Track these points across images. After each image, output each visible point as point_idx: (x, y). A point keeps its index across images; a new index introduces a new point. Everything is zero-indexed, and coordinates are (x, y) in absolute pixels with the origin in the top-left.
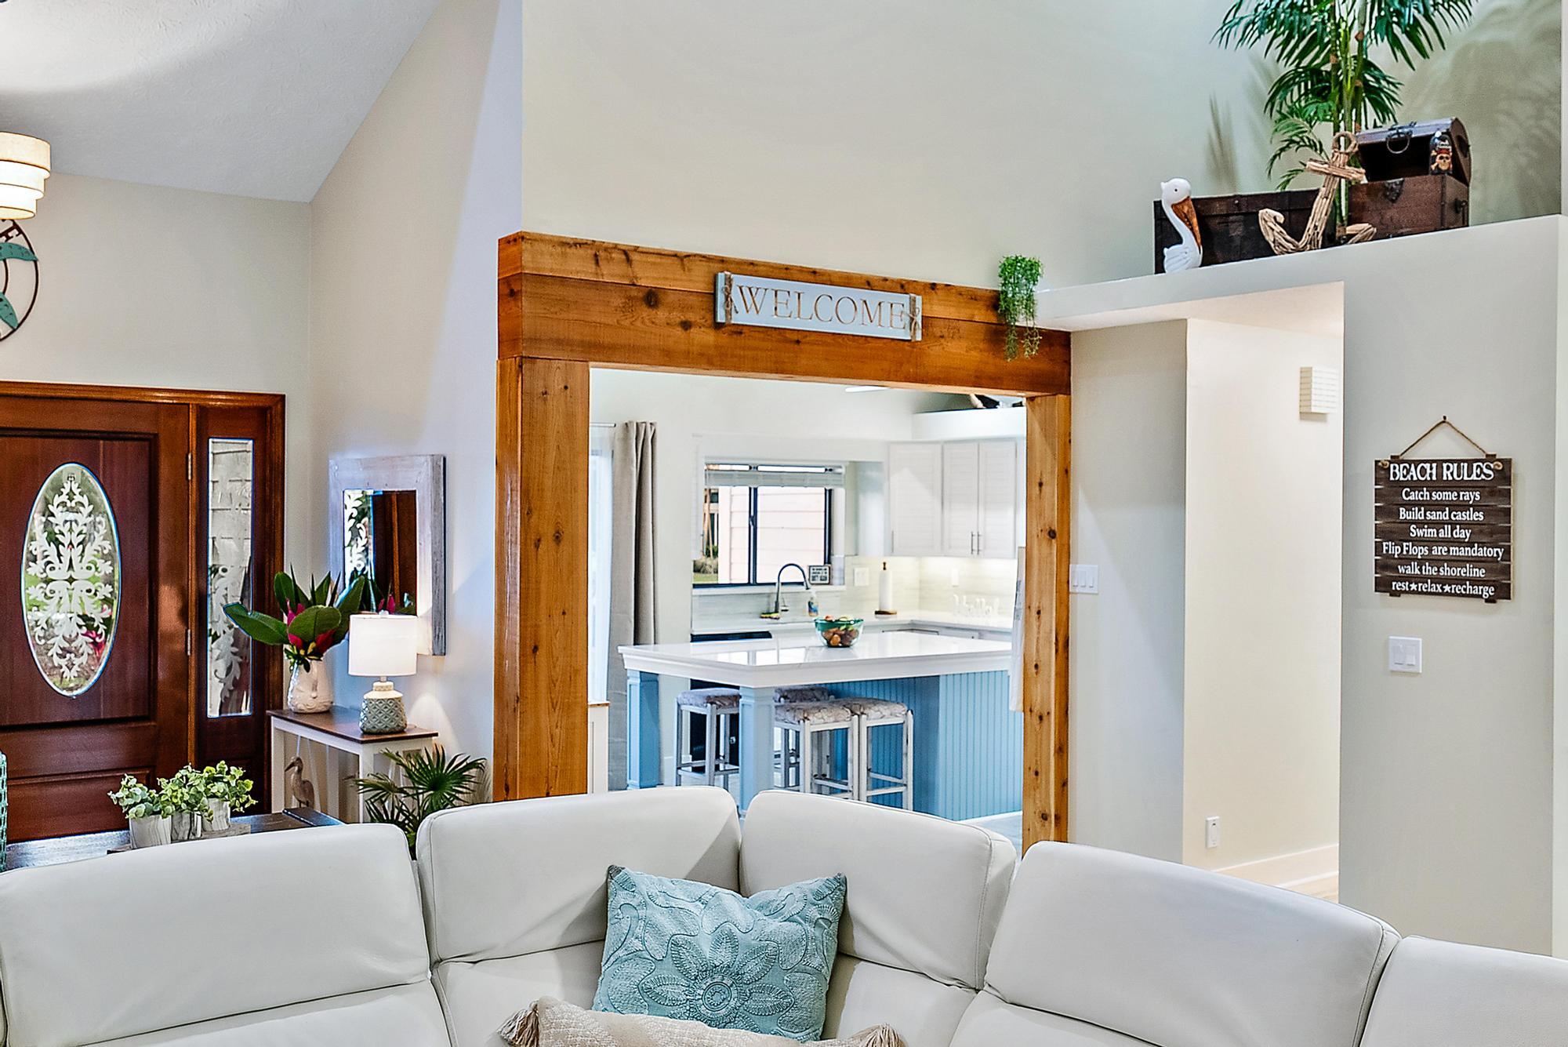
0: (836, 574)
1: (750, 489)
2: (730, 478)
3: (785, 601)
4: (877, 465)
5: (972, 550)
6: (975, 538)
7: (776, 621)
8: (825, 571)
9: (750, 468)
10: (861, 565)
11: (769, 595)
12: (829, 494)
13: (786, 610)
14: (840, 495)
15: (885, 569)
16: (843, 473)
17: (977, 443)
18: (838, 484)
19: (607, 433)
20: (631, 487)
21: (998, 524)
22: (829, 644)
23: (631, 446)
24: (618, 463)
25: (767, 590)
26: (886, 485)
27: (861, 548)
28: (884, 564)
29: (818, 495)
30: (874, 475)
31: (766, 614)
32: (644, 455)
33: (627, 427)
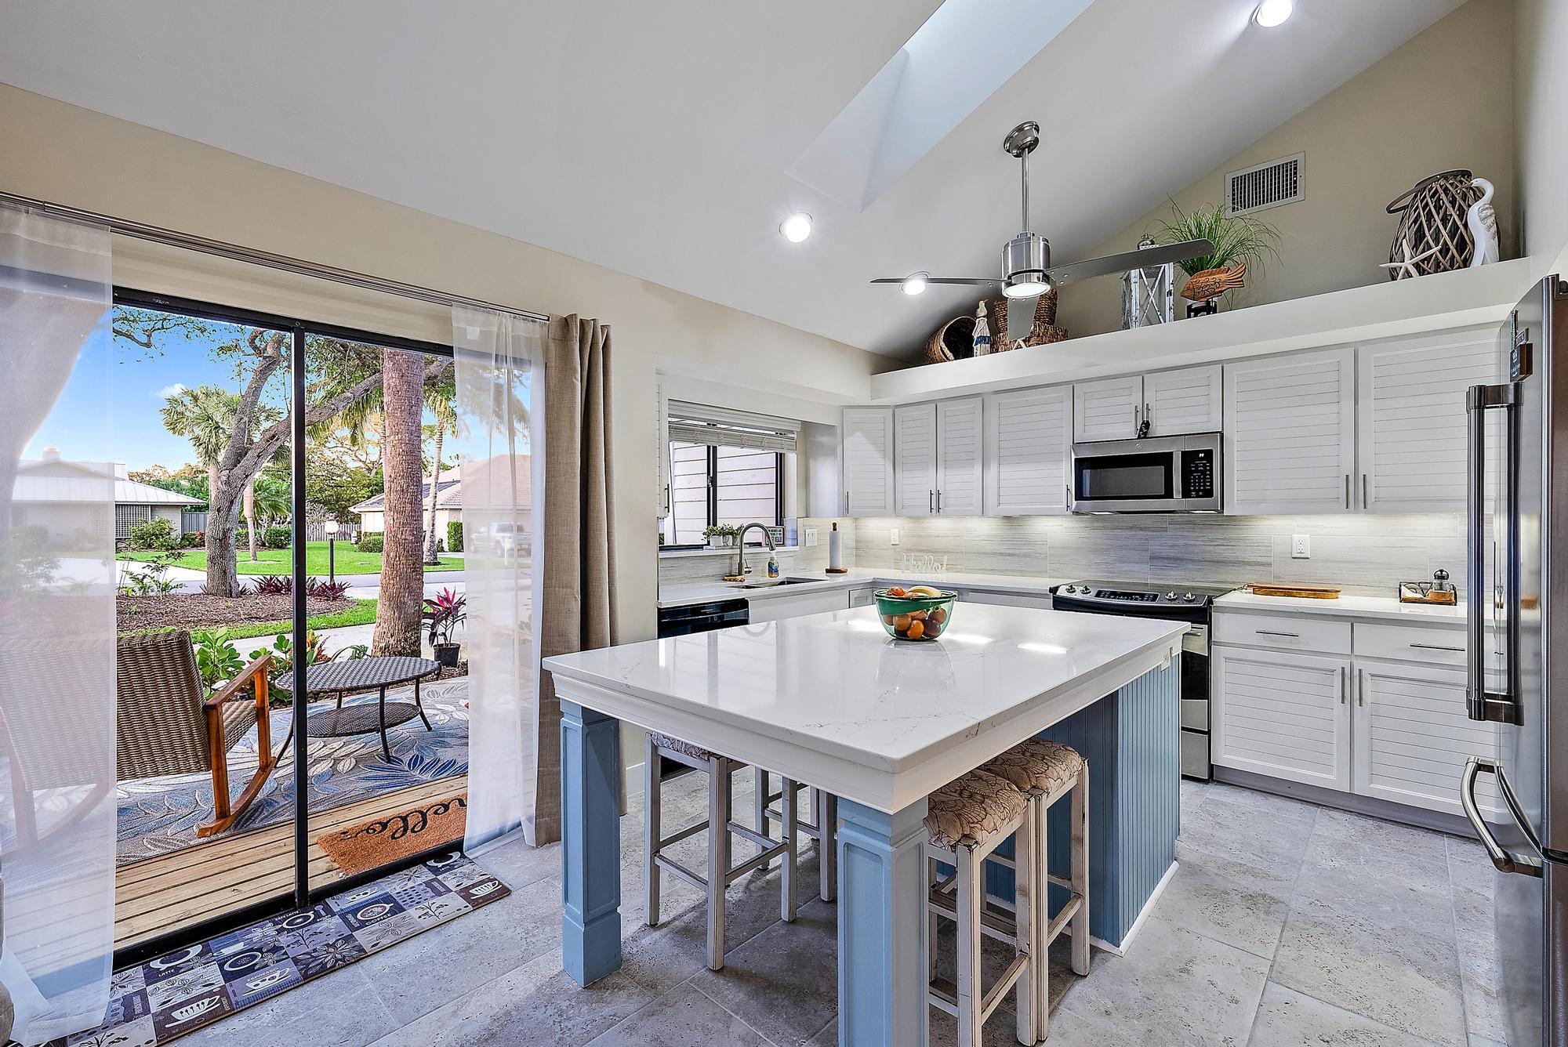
0: (788, 535)
1: (709, 447)
2: (688, 433)
3: (747, 562)
4: (830, 429)
5: (930, 509)
6: (934, 497)
7: (740, 584)
8: (777, 532)
9: (709, 424)
10: (811, 527)
11: (731, 557)
12: (780, 459)
13: (750, 572)
14: (792, 460)
15: (835, 529)
16: (795, 436)
17: (937, 402)
18: (791, 447)
19: (536, 331)
20: (573, 408)
21: (960, 482)
22: (902, 635)
23: (573, 350)
24: (553, 371)
25: (729, 552)
26: (839, 448)
27: (812, 510)
28: (834, 525)
29: (770, 460)
30: (824, 439)
31: (729, 577)
32: (593, 366)
33: (566, 323)
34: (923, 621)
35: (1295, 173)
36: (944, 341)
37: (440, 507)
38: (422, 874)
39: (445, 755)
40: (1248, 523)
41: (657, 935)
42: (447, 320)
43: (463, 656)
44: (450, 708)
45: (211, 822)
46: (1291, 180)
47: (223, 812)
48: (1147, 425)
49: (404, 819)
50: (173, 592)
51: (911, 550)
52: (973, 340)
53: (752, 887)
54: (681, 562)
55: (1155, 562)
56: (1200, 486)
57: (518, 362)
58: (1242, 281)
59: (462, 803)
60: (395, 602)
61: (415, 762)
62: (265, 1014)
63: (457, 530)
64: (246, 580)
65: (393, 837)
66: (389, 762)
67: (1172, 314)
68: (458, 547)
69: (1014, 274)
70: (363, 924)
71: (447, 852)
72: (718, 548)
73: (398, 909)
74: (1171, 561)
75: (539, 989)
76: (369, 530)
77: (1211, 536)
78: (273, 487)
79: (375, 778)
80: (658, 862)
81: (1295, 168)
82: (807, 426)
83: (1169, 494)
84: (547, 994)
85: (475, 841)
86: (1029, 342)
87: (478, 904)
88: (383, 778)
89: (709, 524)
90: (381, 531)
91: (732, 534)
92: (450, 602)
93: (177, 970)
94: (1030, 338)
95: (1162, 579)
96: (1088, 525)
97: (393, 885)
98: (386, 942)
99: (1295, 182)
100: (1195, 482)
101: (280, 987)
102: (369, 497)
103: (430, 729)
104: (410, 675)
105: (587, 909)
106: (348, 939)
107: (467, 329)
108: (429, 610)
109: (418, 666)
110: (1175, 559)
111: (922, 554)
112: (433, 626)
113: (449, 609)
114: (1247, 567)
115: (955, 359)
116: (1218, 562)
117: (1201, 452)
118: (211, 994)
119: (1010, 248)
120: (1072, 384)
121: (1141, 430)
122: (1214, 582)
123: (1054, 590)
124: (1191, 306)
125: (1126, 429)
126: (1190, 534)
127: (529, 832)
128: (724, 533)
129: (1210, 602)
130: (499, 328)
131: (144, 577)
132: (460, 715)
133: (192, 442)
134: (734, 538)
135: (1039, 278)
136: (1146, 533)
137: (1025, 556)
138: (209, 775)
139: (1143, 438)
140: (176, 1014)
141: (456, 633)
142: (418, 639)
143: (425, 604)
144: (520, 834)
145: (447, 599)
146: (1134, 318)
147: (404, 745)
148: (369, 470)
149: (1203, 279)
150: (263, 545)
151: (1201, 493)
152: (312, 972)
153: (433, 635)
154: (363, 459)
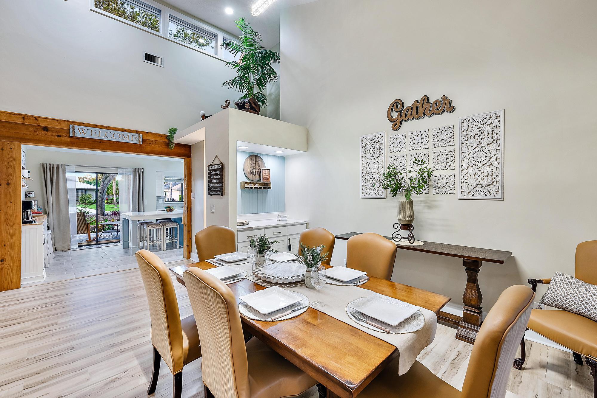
19: (131, 170)
33: (136, 169)
47: (90, 239)
50: (89, 214)
57: (128, 174)
107: (120, 171)
130: (126, 170)
131: (82, 210)
138: (88, 234)
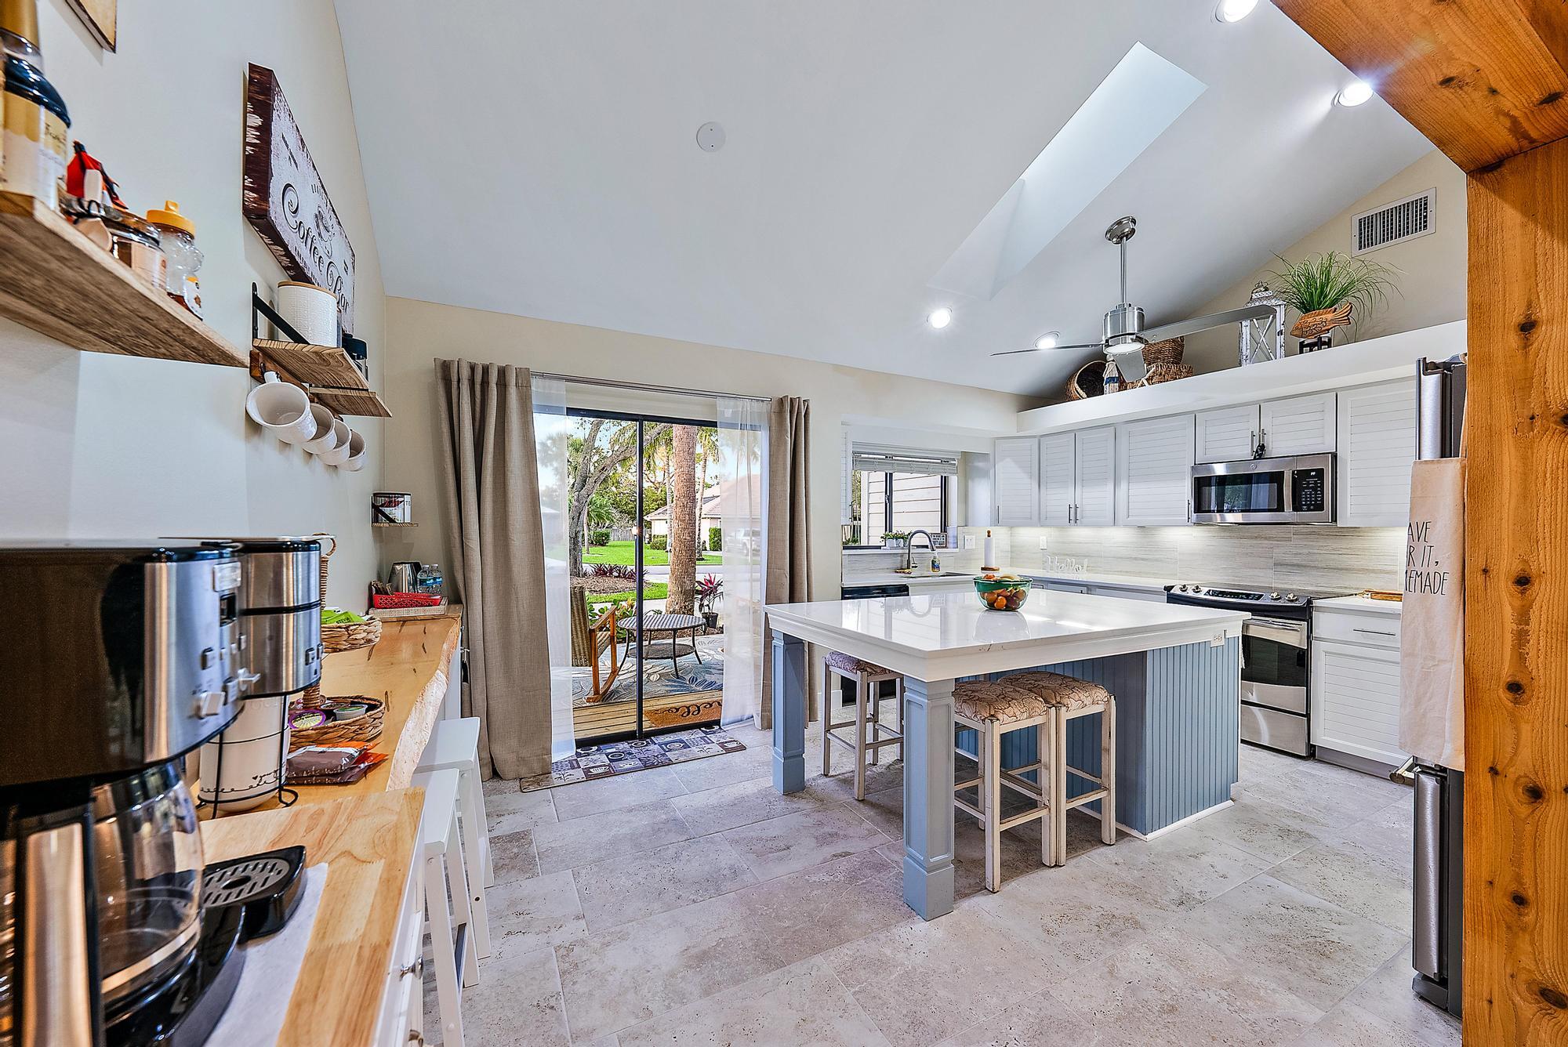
0: (951, 540)
1: (886, 474)
2: (870, 464)
3: (914, 559)
4: (984, 456)
5: (1070, 520)
6: (1072, 510)
7: (908, 575)
8: (942, 537)
9: (886, 457)
10: (969, 534)
11: (902, 555)
12: (944, 482)
13: (916, 567)
14: (954, 482)
15: (989, 536)
16: (956, 462)
17: (1074, 432)
18: (952, 471)
19: (764, 408)
20: (785, 455)
21: (1096, 497)
22: (992, 606)
23: (786, 419)
24: (774, 434)
25: (901, 551)
26: (992, 472)
27: (970, 521)
28: (989, 532)
29: (936, 480)
30: (980, 464)
31: (900, 570)
32: (798, 428)
33: (781, 401)
34: (1006, 597)
35: (1426, 208)
36: (1077, 383)
37: (705, 516)
38: (698, 734)
39: (709, 678)
40: (1373, 535)
41: (827, 780)
42: (714, 406)
43: (720, 623)
44: (712, 652)
45: (591, 695)
46: (1421, 214)
47: (597, 692)
48: (1262, 447)
49: (688, 708)
51: (1056, 554)
52: (1103, 380)
53: (891, 768)
54: (864, 557)
55: (1279, 568)
56: (1311, 501)
57: (753, 428)
58: (1349, 319)
59: (720, 705)
60: (679, 580)
61: (693, 680)
62: (629, 777)
63: (716, 534)
64: (587, 568)
65: (682, 716)
66: (678, 678)
67: (1282, 350)
68: (717, 546)
69: (1111, 338)
70: (670, 750)
71: (711, 725)
72: (892, 548)
73: (686, 746)
74: (1295, 568)
75: (759, 791)
76: (656, 534)
77: (1335, 546)
78: (598, 502)
79: (672, 686)
80: (829, 736)
81: (1426, 204)
82: (965, 455)
83: (1280, 508)
84: (764, 794)
85: (727, 721)
86: (1152, 380)
87: (729, 751)
88: (676, 686)
89: (886, 530)
90: (665, 534)
91: (903, 538)
92: (712, 583)
93: (589, 755)
94: (1152, 377)
95: (1286, 583)
96: (1216, 535)
97: (684, 736)
98: (682, 759)
99: (1425, 217)
100: (1306, 498)
101: (634, 768)
102: (657, 509)
103: (700, 663)
104: (689, 625)
105: (785, 750)
106: (663, 755)
107: (725, 410)
108: (699, 588)
109: (694, 620)
110: (1298, 566)
111: (1066, 557)
112: (701, 600)
113: (711, 589)
114: (1371, 575)
115: (1088, 397)
116: (1342, 569)
117: (1313, 470)
118: (605, 765)
119: (1109, 317)
120: (1194, 415)
121: (1257, 452)
122: (1338, 587)
123: (1168, 589)
124: (1303, 342)
125: (1245, 451)
126: (1314, 543)
127: (757, 721)
128: (896, 537)
129: (1309, 602)
130: (743, 408)
132: (718, 657)
133: (553, 472)
134: (905, 542)
135: (1132, 339)
136: (1271, 542)
137: (1157, 560)
138: (591, 668)
139: (1258, 459)
140: (591, 770)
141: (717, 606)
142: (693, 606)
143: (696, 584)
144: (753, 723)
145: (710, 581)
146: (1245, 357)
147: (687, 671)
148: (657, 488)
149: (1313, 319)
150: (592, 543)
151: (1312, 507)
152: (647, 765)
153: (701, 606)
154: (653, 480)
